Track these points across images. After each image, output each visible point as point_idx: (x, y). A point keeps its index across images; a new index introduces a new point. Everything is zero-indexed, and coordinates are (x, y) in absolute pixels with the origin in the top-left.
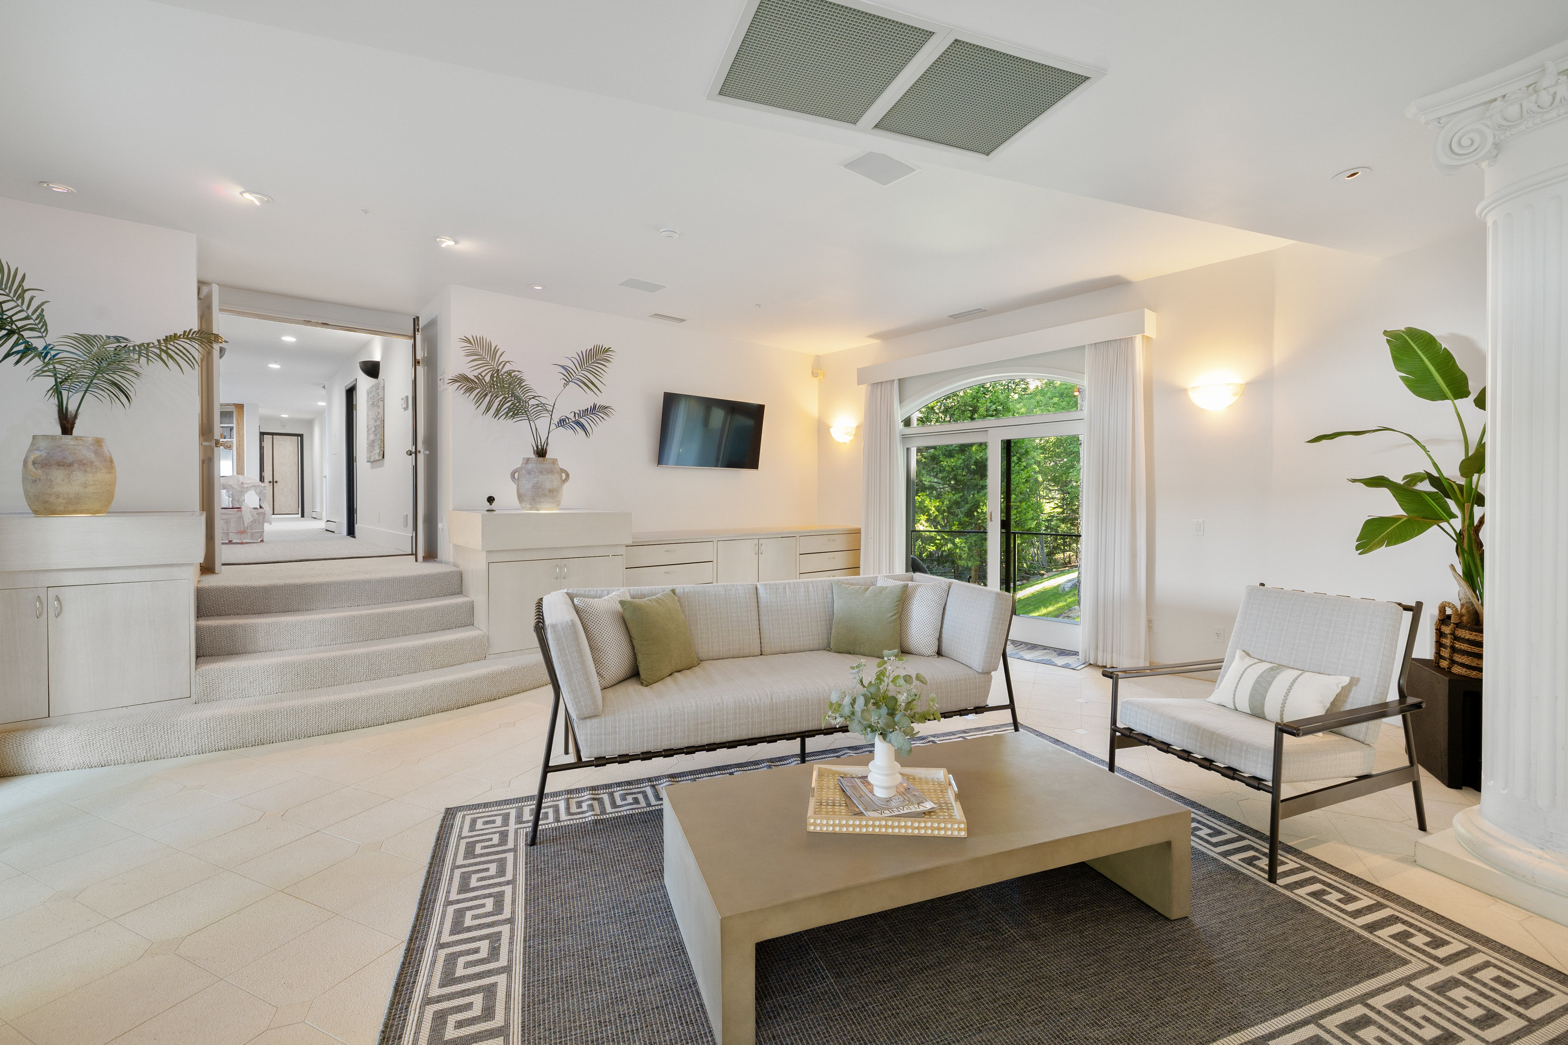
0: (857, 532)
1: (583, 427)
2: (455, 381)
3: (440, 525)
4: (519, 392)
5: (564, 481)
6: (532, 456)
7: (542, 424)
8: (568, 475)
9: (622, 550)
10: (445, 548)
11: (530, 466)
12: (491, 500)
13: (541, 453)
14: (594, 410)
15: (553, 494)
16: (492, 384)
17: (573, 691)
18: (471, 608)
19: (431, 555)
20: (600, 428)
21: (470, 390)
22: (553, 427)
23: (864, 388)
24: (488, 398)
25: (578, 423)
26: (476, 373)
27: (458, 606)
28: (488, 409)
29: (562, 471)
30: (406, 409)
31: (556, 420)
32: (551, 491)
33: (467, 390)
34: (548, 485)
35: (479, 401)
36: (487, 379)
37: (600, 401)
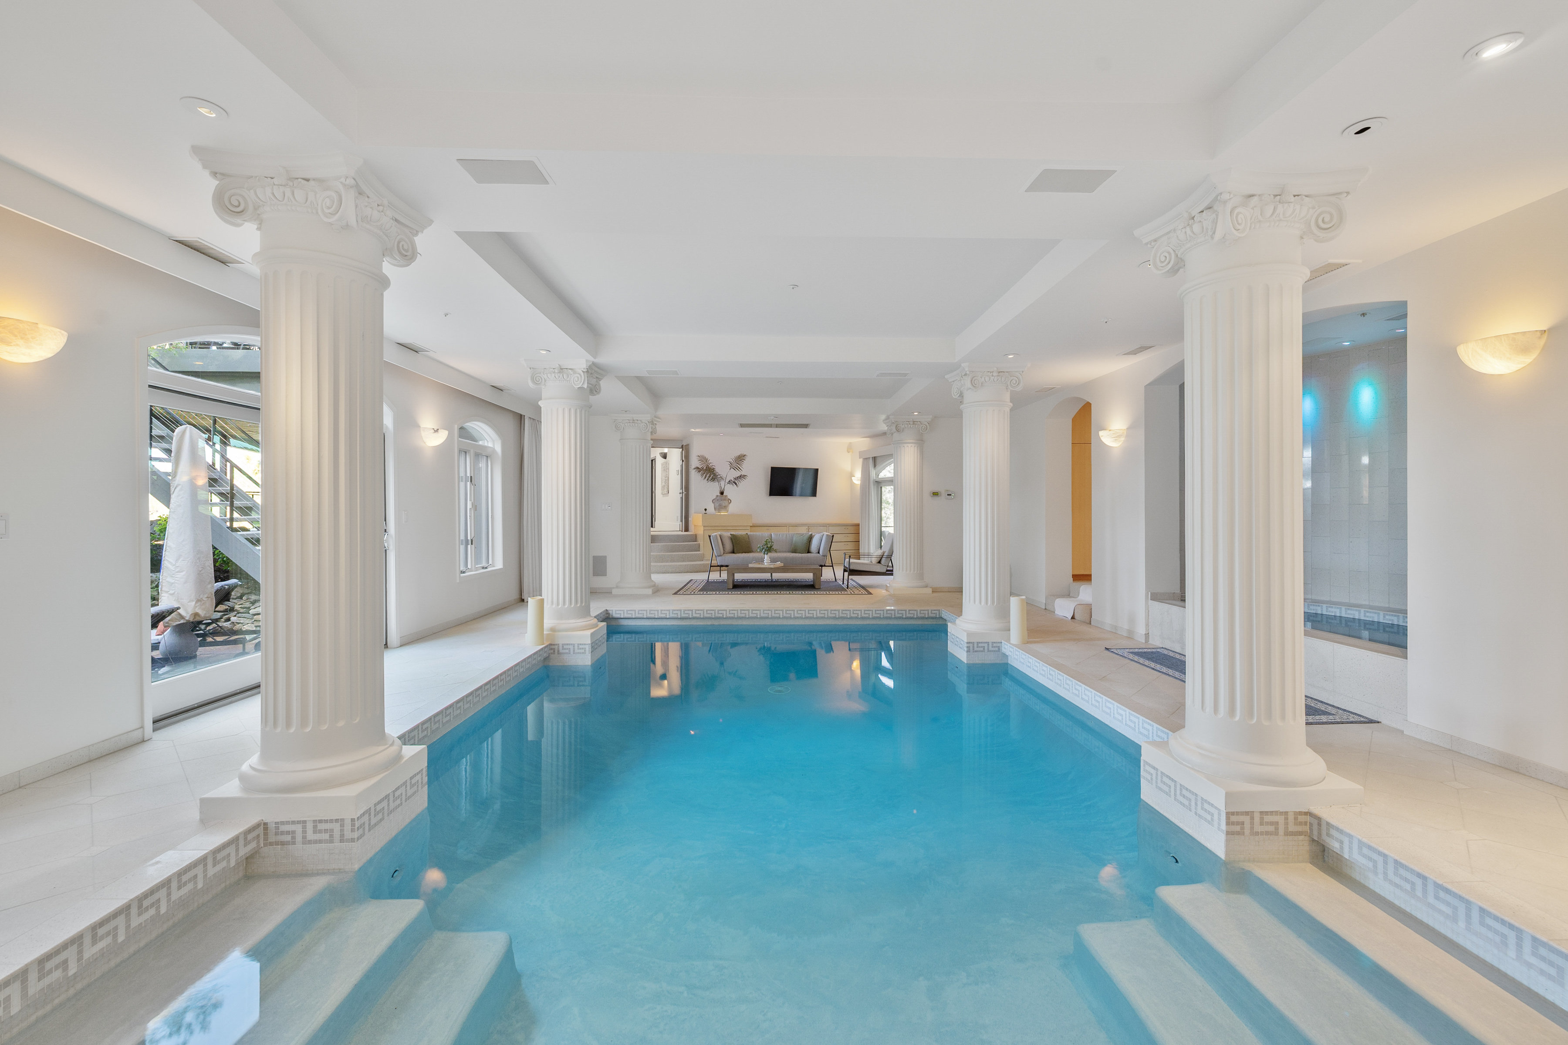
0: (858, 525)
1: (736, 484)
2: (695, 469)
3: (690, 519)
4: (714, 472)
5: (729, 503)
6: (719, 494)
7: (722, 483)
8: (731, 501)
9: (749, 528)
10: (691, 527)
11: (718, 498)
12: (706, 510)
13: (722, 493)
14: (741, 477)
15: (725, 508)
16: (706, 470)
17: (716, 550)
18: (699, 545)
19: (687, 530)
20: (742, 484)
21: (699, 471)
22: (726, 483)
23: (861, 460)
24: (705, 475)
25: (734, 482)
26: (701, 466)
27: (696, 544)
28: (705, 478)
29: (729, 499)
30: (678, 475)
31: (727, 481)
32: (725, 507)
33: (698, 472)
34: (724, 505)
35: (702, 475)
36: (705, 468)
37: (743, 473)
